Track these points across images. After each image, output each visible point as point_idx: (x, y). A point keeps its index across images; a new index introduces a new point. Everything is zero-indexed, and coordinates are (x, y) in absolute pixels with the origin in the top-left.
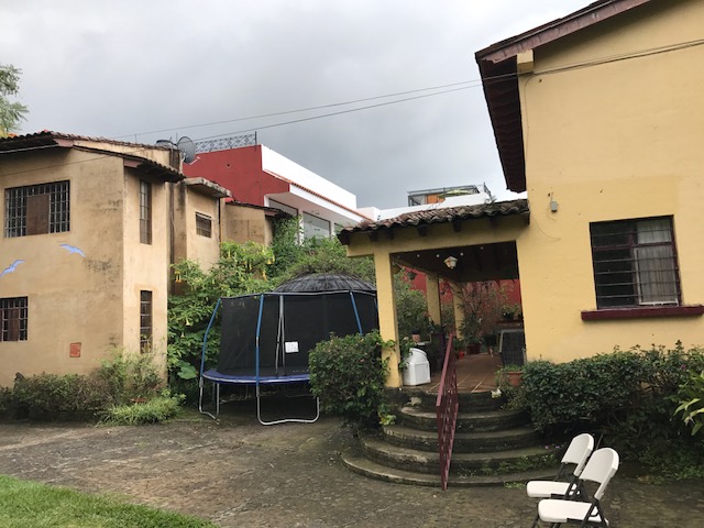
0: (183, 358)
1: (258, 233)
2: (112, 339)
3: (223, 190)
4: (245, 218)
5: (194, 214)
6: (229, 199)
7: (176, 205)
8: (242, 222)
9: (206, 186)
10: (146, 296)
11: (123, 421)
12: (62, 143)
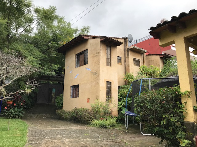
0: (124, 106)
1: (157, 64)
2: (97, 97)
3: (143, 50)
4: (153, 59)
5: (133, 59)
6: (147, 54)
7: (126, 56)
8: (152, 61)
9: (136, 48)
10: (109, 83)
11: (95, 125)
12: (85, 38)
